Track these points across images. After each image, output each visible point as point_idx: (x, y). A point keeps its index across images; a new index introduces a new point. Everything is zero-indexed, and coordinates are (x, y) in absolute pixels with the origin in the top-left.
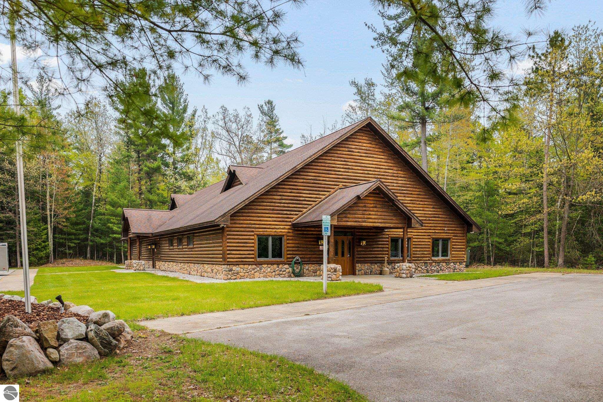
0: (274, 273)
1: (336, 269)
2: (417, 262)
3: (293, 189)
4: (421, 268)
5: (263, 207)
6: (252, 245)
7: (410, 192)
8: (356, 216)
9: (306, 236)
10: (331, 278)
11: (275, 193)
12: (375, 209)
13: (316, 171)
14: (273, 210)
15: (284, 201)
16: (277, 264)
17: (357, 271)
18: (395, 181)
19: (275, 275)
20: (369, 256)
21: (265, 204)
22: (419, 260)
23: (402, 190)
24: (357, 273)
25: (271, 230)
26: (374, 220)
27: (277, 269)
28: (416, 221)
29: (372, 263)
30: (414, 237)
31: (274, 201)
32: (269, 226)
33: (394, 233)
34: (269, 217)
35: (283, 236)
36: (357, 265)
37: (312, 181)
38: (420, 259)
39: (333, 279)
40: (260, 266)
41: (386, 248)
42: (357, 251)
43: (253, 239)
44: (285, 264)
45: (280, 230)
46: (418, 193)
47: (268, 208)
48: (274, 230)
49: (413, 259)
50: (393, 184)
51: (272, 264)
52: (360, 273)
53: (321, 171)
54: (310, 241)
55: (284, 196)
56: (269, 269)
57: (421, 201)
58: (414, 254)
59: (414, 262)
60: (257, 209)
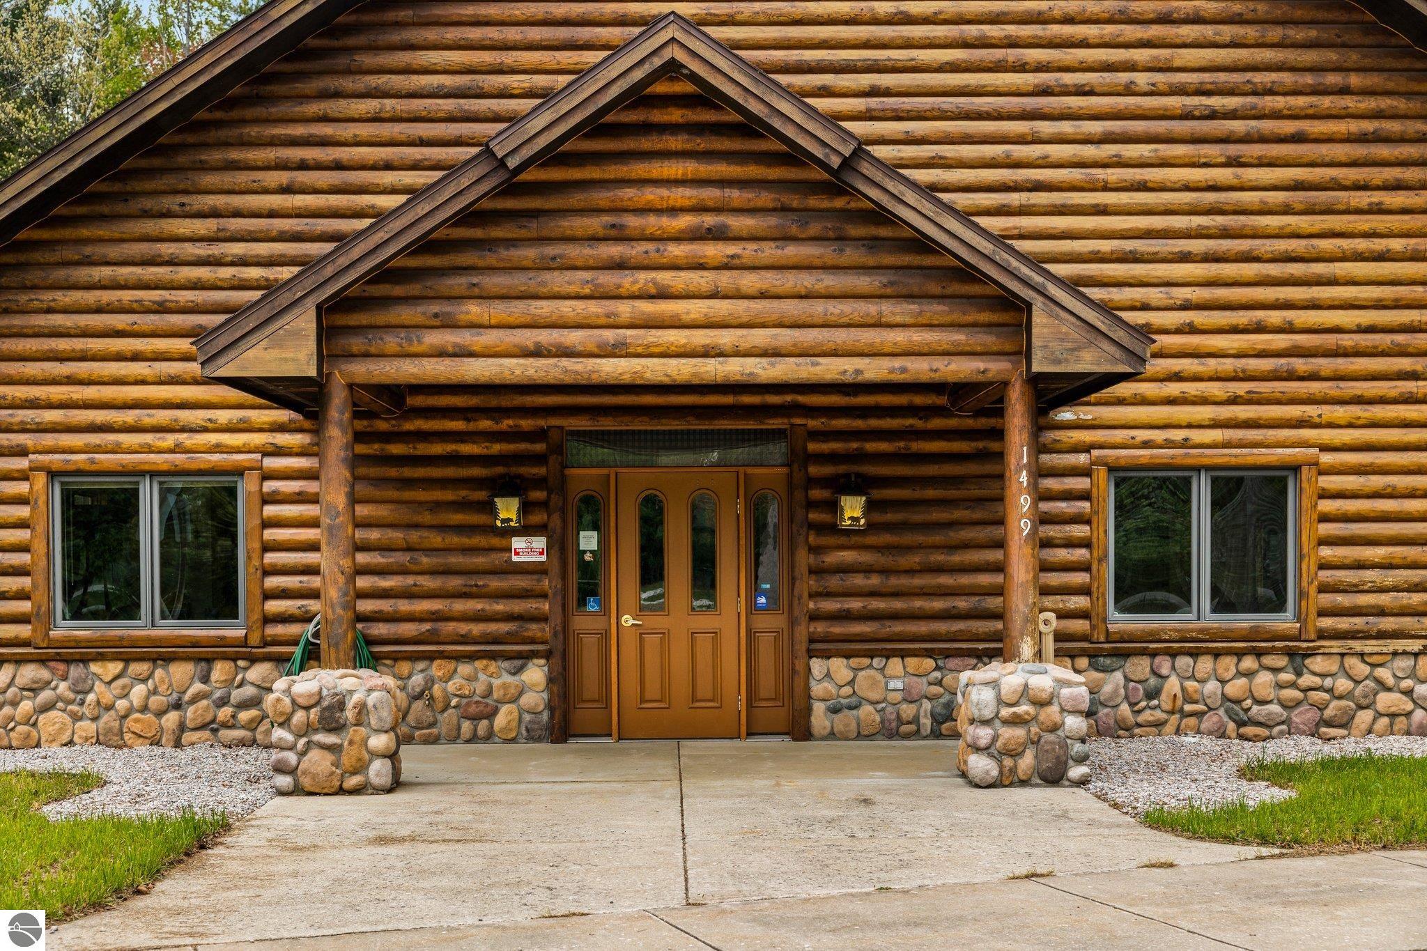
0: (172, 718)
1: (341, 706)
2: (1357, 645)
3: (303, 166)
4: (1409, 693)
5: (91, 297)
6: (22, 535)
7: (1289, 127)
8: (544, 308)
9: (407, 472)
10: (292, 772)
11: (171, 202)
12: (713, 251)
13: (475, 34)
14: (162, 308)
15: (237, 249)
16: (198, 659)
17: (819, 708)
18: (1141, 55)
19: (182, 728)
20: (918, 603)
21: (106, 272)
22: (1382, 635)
23: (1213, 115)
24: (820, 719)
25: (148, 438)
26: (701, 338)
27: (198, 687)
28: (1069, 327)
29: (948, 654)
30: (1327, 459)
31: (168, 249)
32: (130, 416)
33: (1142, 435)
34: (136, 357)
35: (239, 472)
36: (817, 666)
37: (448, 105)
38: (1388, 623)
39: (306, 782)
40: (75, 671)
41: (1070, 544)
42: (815, 571)
43: (21, 501)
44: (253, 660)
45: (213, 438)
46: (1369, 126)
47: (127, 296)
48: (170, 440)
49: (1326, 623)
50: (1124, 77)
51: (162, 654)
52: (845, 721)
53: (513, 34)
54: (437, 506)
55: (237, 214)
56: (139, 691)
57: (1398, 186)
58: (1324, 589)
59: (1335, 646)
60: (50, 311)
